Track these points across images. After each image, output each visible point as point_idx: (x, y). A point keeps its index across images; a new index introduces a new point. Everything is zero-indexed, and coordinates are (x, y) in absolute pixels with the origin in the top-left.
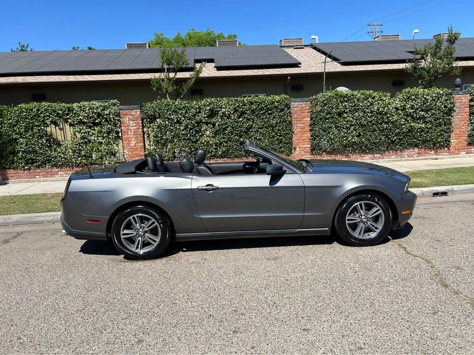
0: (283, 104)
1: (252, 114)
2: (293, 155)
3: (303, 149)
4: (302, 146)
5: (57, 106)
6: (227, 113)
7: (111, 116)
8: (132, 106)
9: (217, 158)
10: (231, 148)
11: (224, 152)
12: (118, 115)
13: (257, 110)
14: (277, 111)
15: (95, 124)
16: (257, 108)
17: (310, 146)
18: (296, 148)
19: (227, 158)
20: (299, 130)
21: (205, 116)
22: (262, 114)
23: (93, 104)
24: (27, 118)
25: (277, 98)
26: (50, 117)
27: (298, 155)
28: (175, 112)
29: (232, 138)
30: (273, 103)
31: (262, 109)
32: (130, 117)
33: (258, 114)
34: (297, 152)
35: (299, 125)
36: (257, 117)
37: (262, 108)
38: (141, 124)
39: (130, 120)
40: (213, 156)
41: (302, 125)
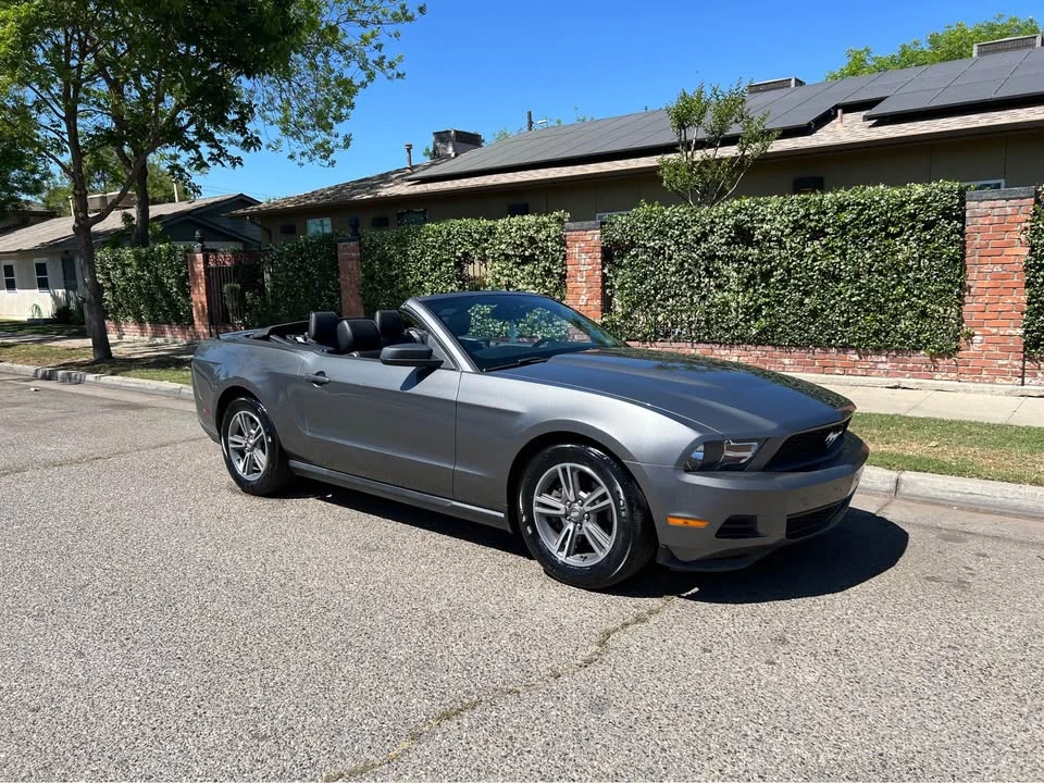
0: (935, 208)
1: (842, 235)
2: (959, 354)
3: (997, 339)
4: (994, 330)
5: (473, 224)
6: (773, 232)
7: (549, 244)
8: (586, 223)
9: (749, 344)
10: (783, 323)
11: (763, 331)
12: (563, 243)
13: (855, 227)
14: (913, 227)
15: (525, 260)
16: (856, 219)
17: (1021, 331)
18: (974, 335)
19: (774, 345)
20: (986, 283)
21: (723, 240)
22: (871, 236)
23: (524, 220)
24: (434, 247)
25: (919, 190)
26: (463, 245)
27: (977, 356)
28: (661, 233)
29: (784, 297)
30: (903, 204)
31: (869, 222)
32: (582, 245)
33: (856, 237)
34: (974, 348)
35: (986, 269)
36: (853, 243)
37: (869, 219)
38: (599, 261)
39: (582, 251)
40: (738, 337)
41: (998, 268)
